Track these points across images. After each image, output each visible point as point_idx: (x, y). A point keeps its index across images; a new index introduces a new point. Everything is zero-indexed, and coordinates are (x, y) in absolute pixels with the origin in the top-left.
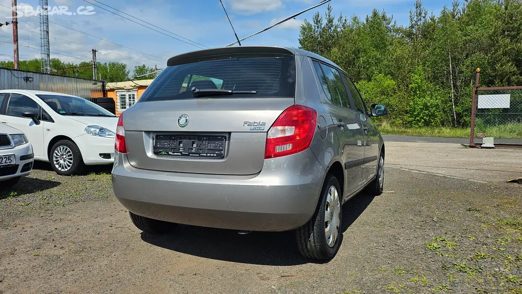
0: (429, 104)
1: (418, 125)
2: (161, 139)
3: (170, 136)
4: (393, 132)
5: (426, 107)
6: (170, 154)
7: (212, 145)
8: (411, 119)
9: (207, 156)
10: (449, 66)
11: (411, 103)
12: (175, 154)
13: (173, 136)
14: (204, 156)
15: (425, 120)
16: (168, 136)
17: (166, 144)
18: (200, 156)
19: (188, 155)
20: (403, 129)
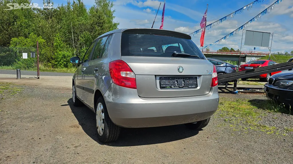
0: (66, 55)
1: (61, 66)
2: (163, 79)
3: (168, 77)
4: (47, 70)
5: (64, 56)
6: (172, 88)
7: (191, 82)
8: (56, 63)
9: (191, 87)
10: (72, 35)
11: (56, 54)
12: (176, 87)
13: (170, 77)
14: (190, 87)
15: (64, 64)
16: (167, 77)
17: (167, 82)
18: (188, 87)
19: (183, 87)
20: (52, 69)
